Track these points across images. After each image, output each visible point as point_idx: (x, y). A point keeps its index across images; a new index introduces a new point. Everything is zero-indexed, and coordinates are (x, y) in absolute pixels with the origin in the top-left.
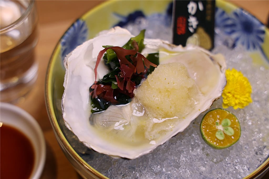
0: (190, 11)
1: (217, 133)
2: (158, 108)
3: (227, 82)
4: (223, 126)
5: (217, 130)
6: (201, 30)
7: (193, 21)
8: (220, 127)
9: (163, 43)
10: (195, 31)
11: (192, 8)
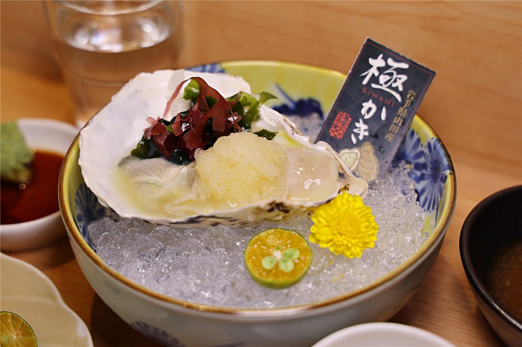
0: (363, 111)
1: (267, 258)
2: (206, 180)
3: (329, 201)
4: (284, 255)
5: (270, 255)
6: (368, 147)
7: (362, 129)
8: (278, 255)
9: (285, 121)
10: (359, 144)
11: (369, 110)
